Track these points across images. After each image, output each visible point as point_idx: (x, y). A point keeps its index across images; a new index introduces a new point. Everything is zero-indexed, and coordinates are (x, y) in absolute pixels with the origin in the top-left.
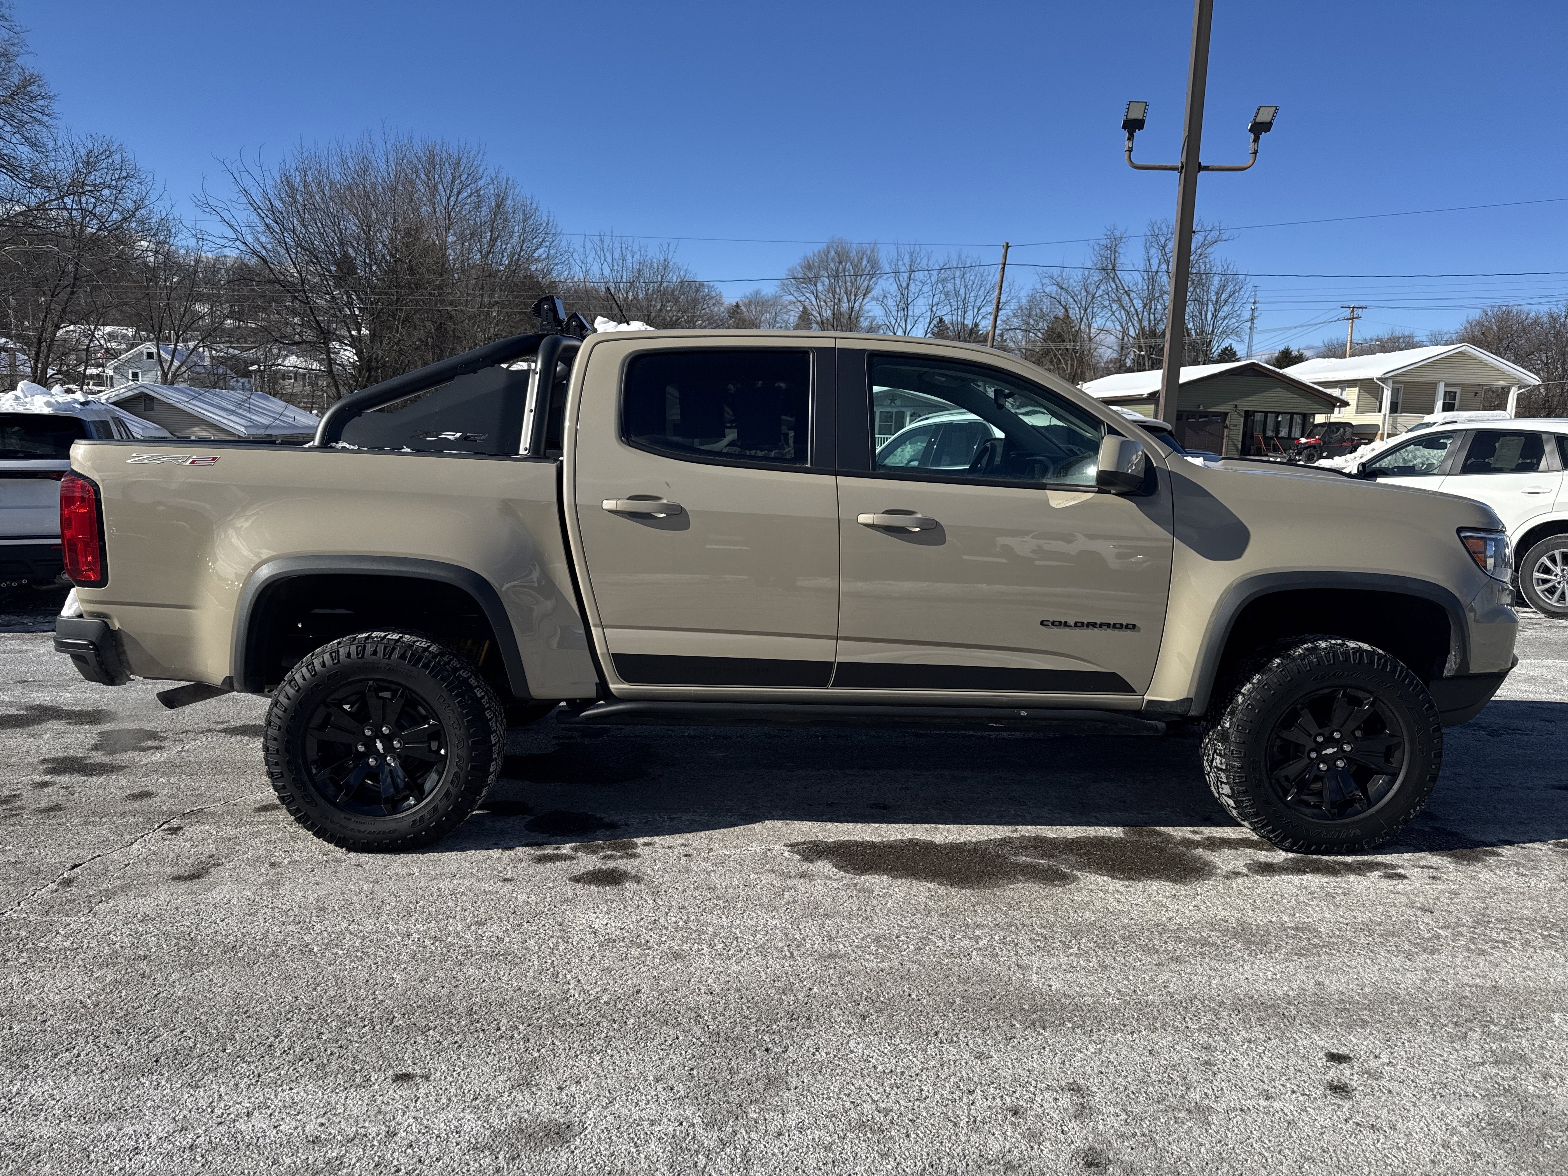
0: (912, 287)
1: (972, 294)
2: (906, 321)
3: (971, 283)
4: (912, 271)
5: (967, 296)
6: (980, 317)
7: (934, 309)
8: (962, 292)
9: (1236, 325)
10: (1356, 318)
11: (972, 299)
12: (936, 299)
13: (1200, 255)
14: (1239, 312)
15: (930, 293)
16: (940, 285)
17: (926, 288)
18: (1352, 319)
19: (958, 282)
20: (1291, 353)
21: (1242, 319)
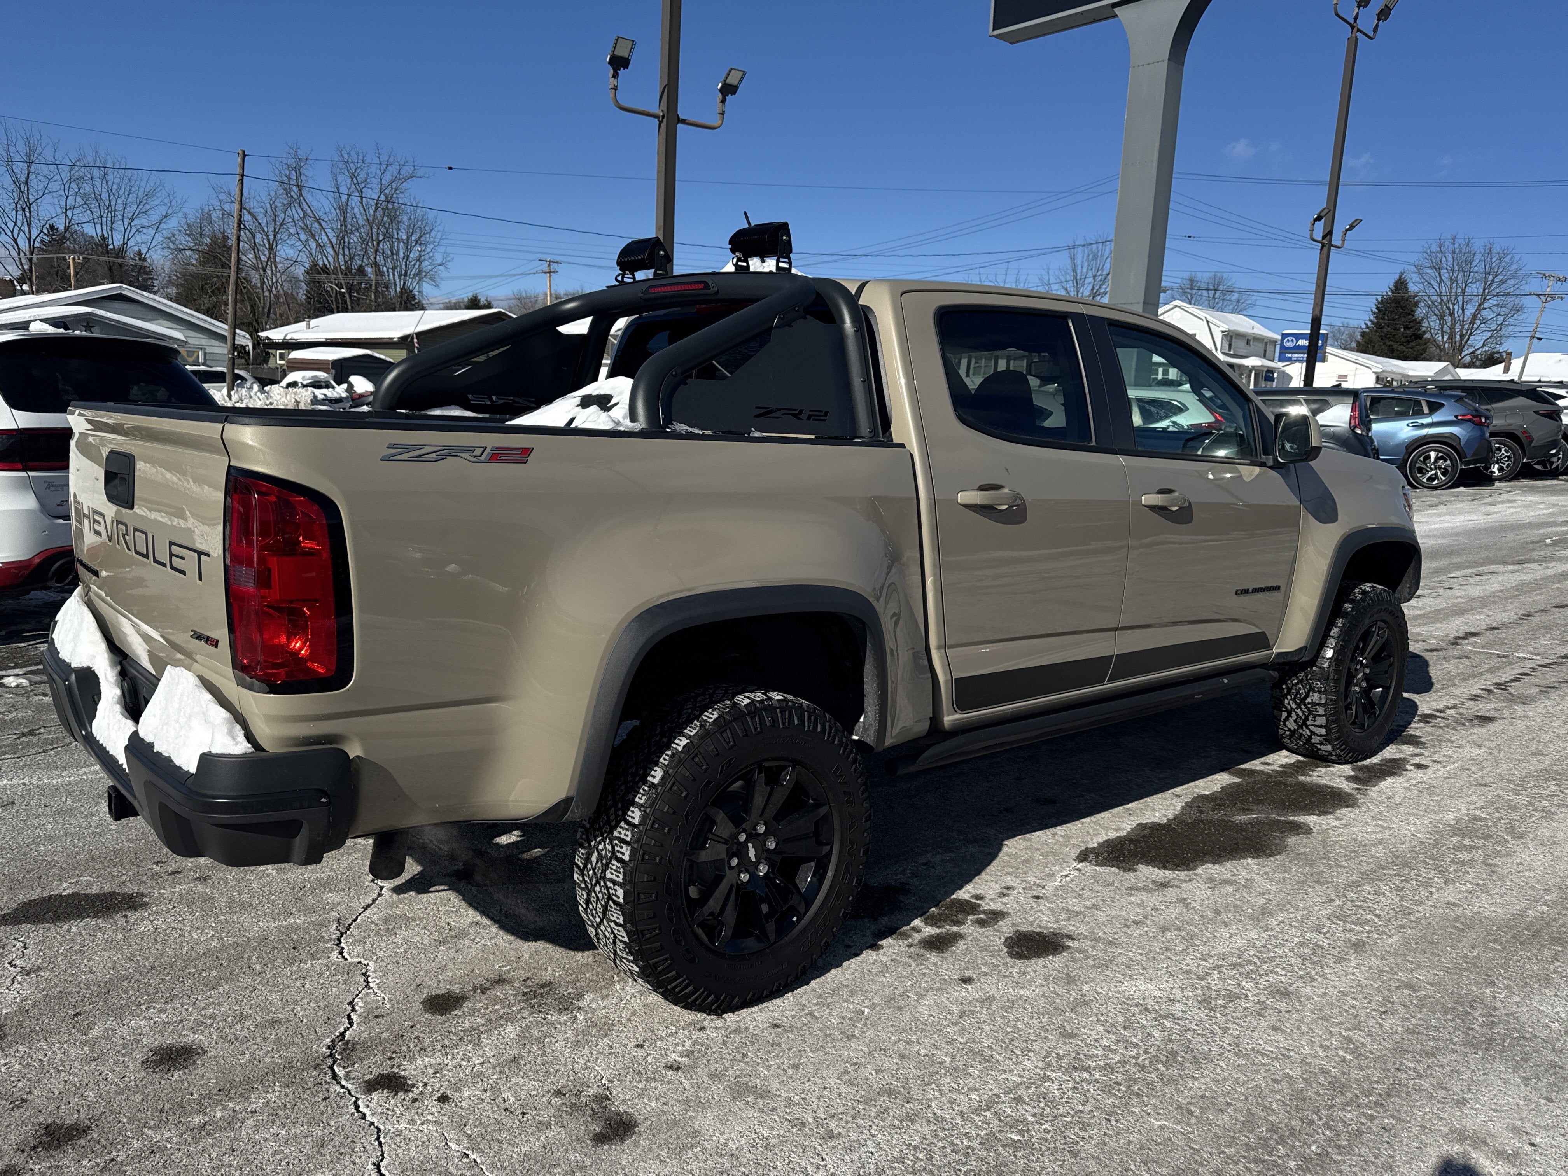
0: (33, 183)
1: (120, 201)
2: (29, 225)
3: (115, 187)
4: (30, 163)
5: (113, 203)
6: (134, 230)
7: (69, 213)
8: (105, 196)
9: (430, 267)
10: (554, 272)
11: (120, 207)
12: (70, 201)
13: (396, 190)
14: (431, 254)
15: (62, 193)
16: (73, 185)
17: (53, 186)
18: (550, 272)
19: (98, 182)
20: (479, 301)
21: (436, 262)
